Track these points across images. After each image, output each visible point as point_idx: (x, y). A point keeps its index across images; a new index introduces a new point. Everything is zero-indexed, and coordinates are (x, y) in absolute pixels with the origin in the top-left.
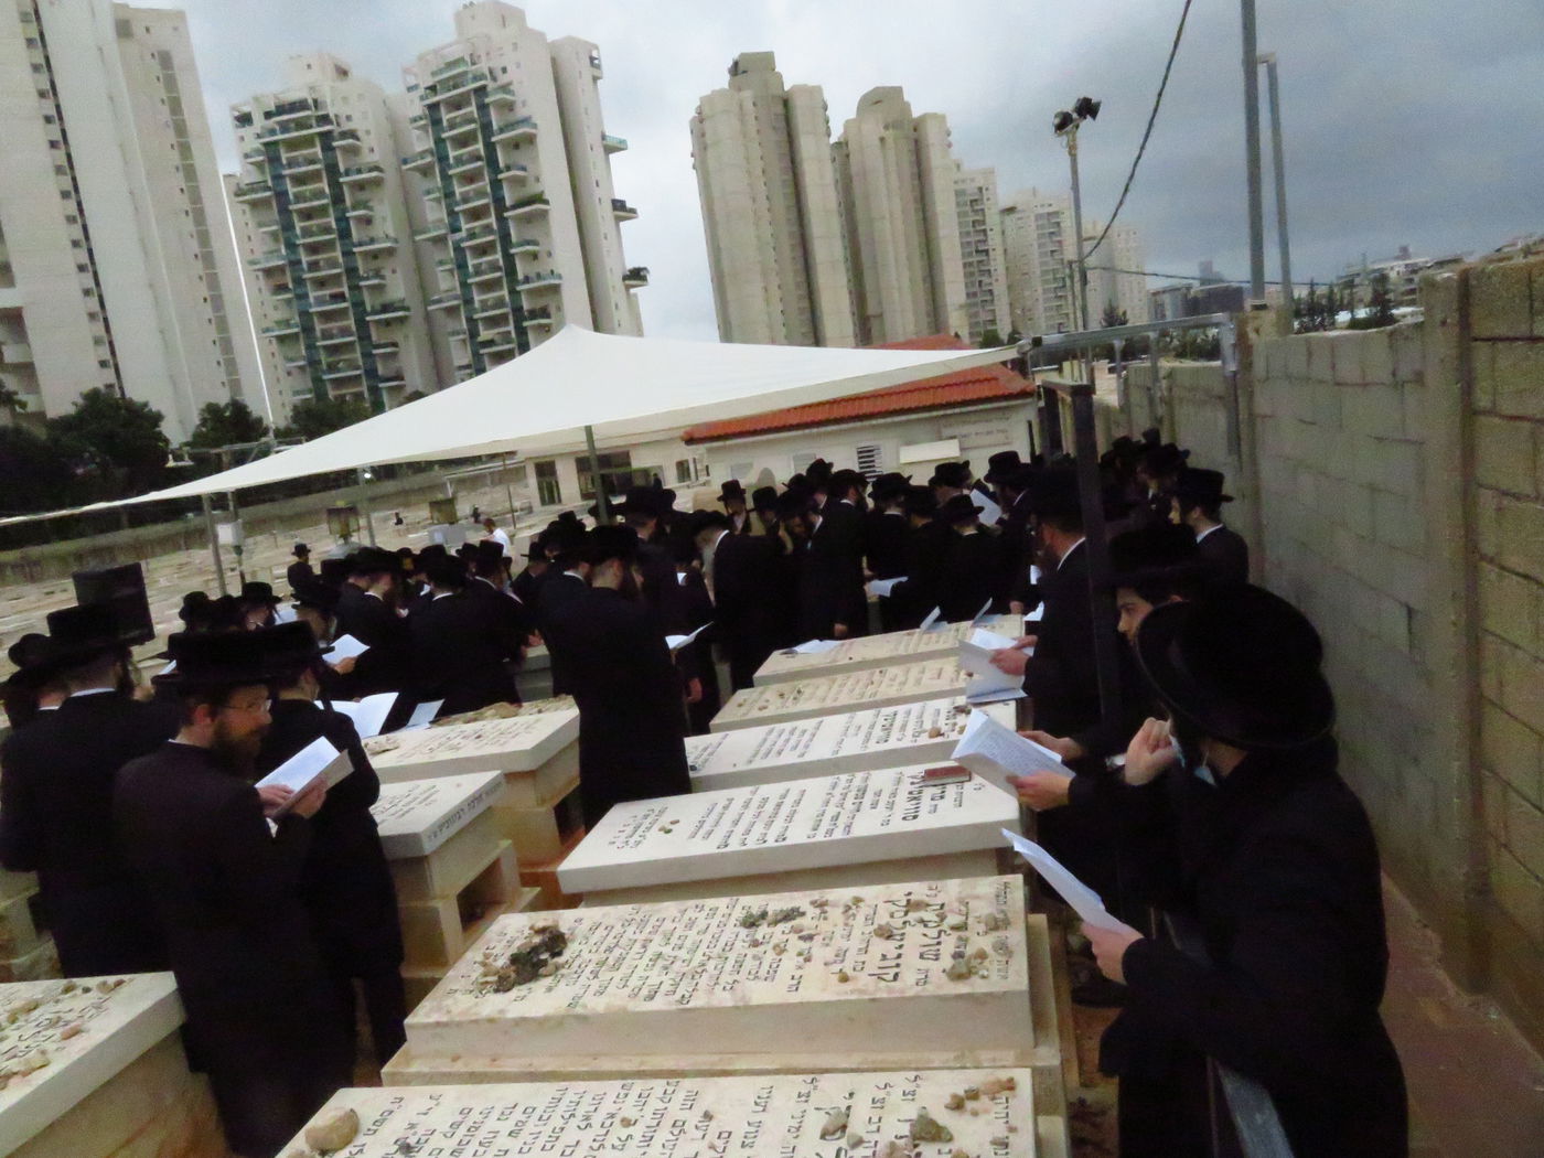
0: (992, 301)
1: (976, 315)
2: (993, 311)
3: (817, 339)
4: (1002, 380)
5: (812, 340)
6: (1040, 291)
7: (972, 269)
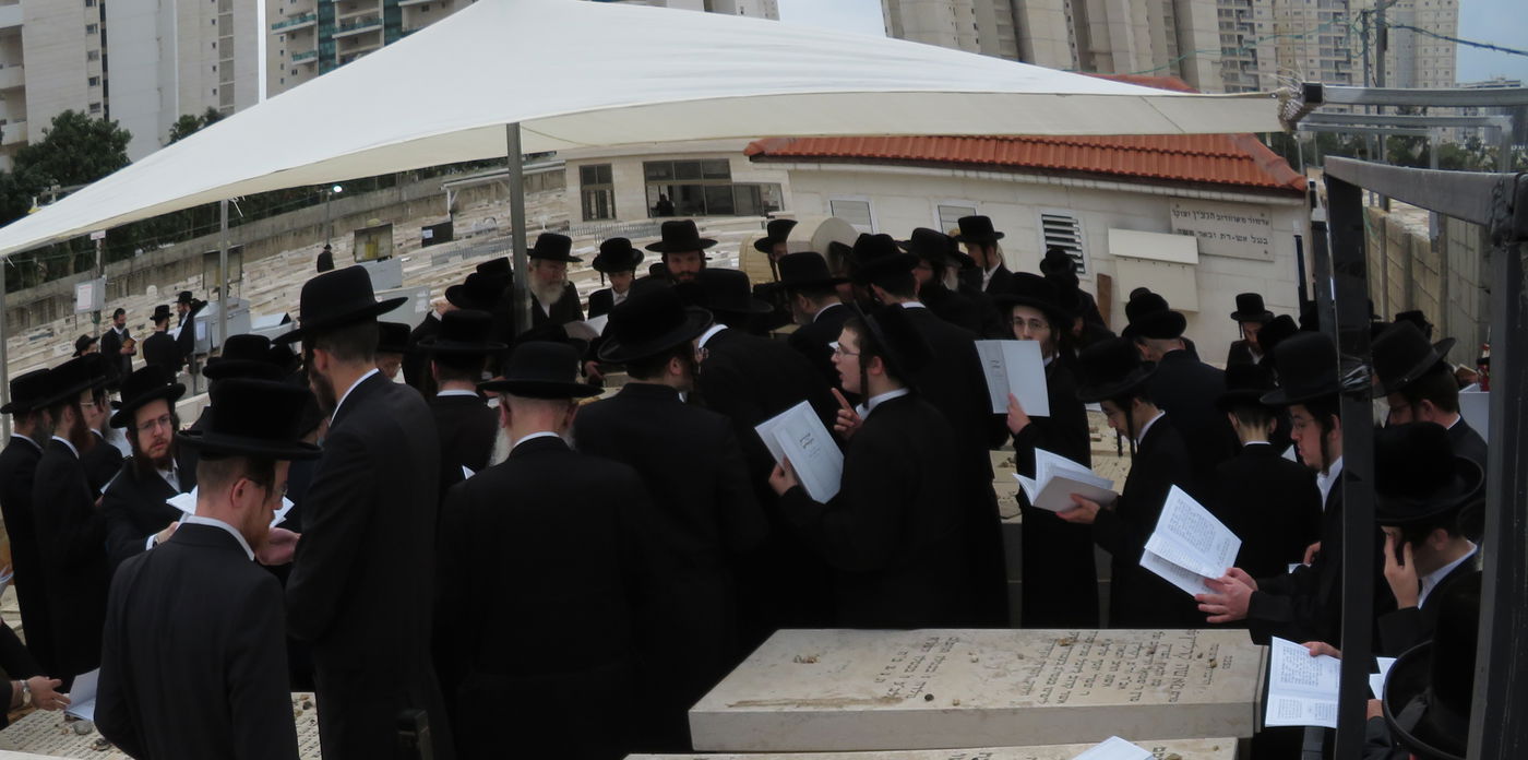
0: (1256, 63)
1: (1234, 77)
2: (1256, 77)
3: (1021, 54)
4: (1261, 163)
5: (1013, 52)
6: (1317, 63)
7: (1229, 20)
